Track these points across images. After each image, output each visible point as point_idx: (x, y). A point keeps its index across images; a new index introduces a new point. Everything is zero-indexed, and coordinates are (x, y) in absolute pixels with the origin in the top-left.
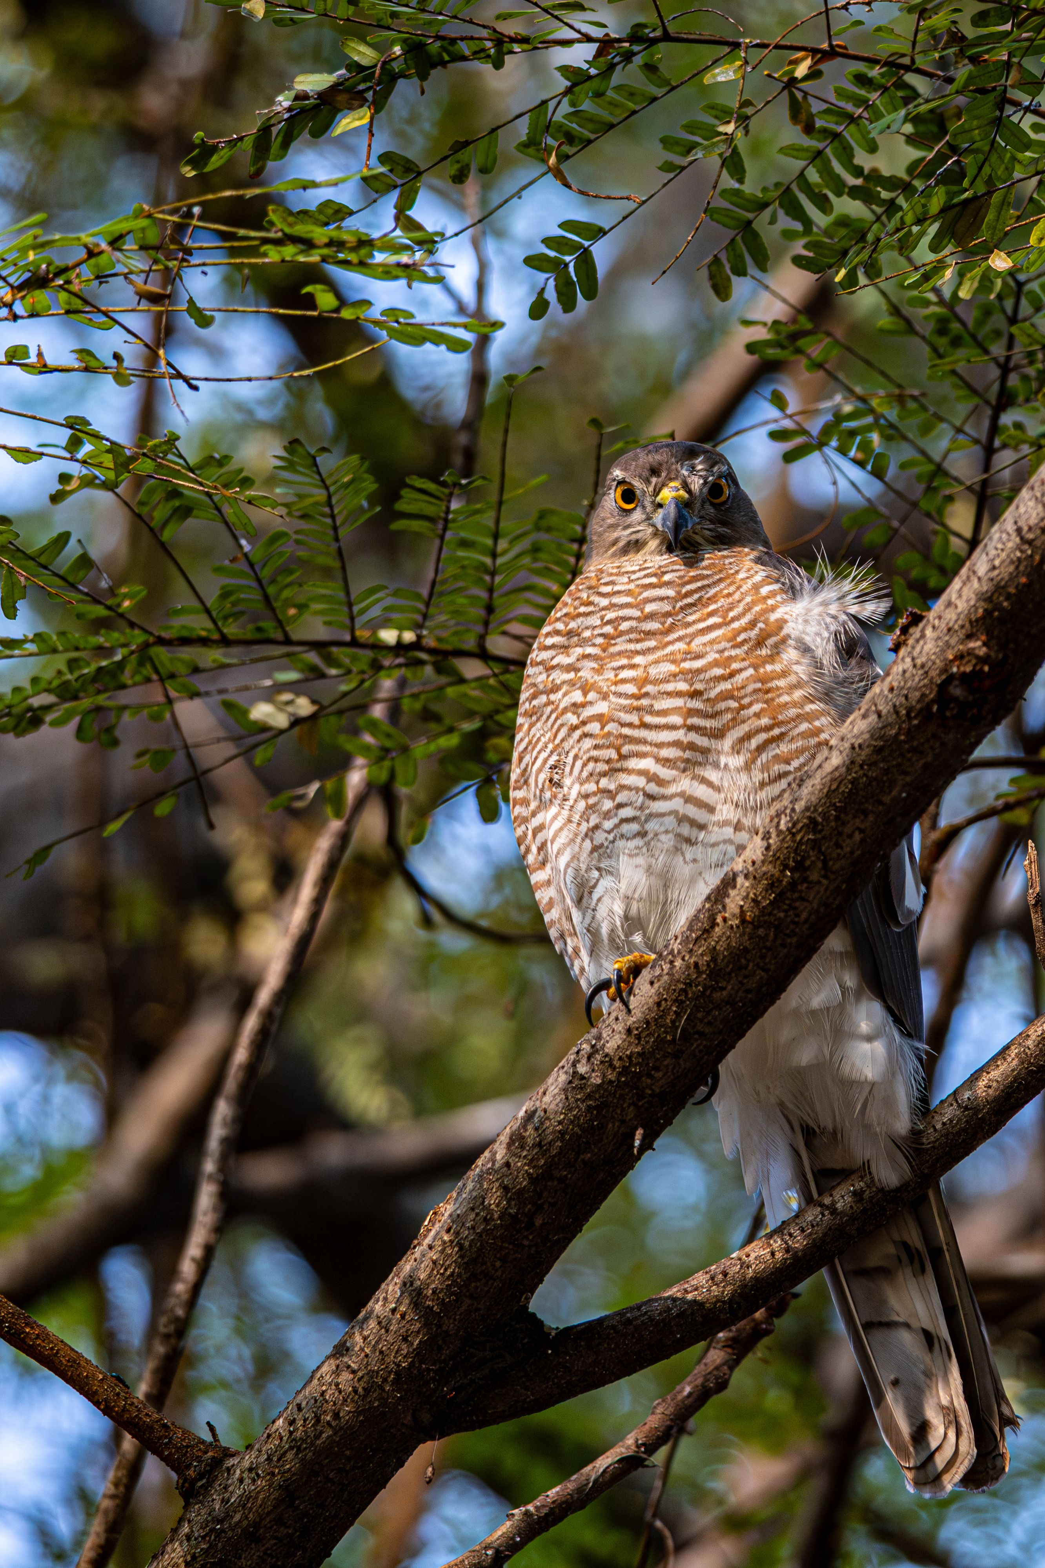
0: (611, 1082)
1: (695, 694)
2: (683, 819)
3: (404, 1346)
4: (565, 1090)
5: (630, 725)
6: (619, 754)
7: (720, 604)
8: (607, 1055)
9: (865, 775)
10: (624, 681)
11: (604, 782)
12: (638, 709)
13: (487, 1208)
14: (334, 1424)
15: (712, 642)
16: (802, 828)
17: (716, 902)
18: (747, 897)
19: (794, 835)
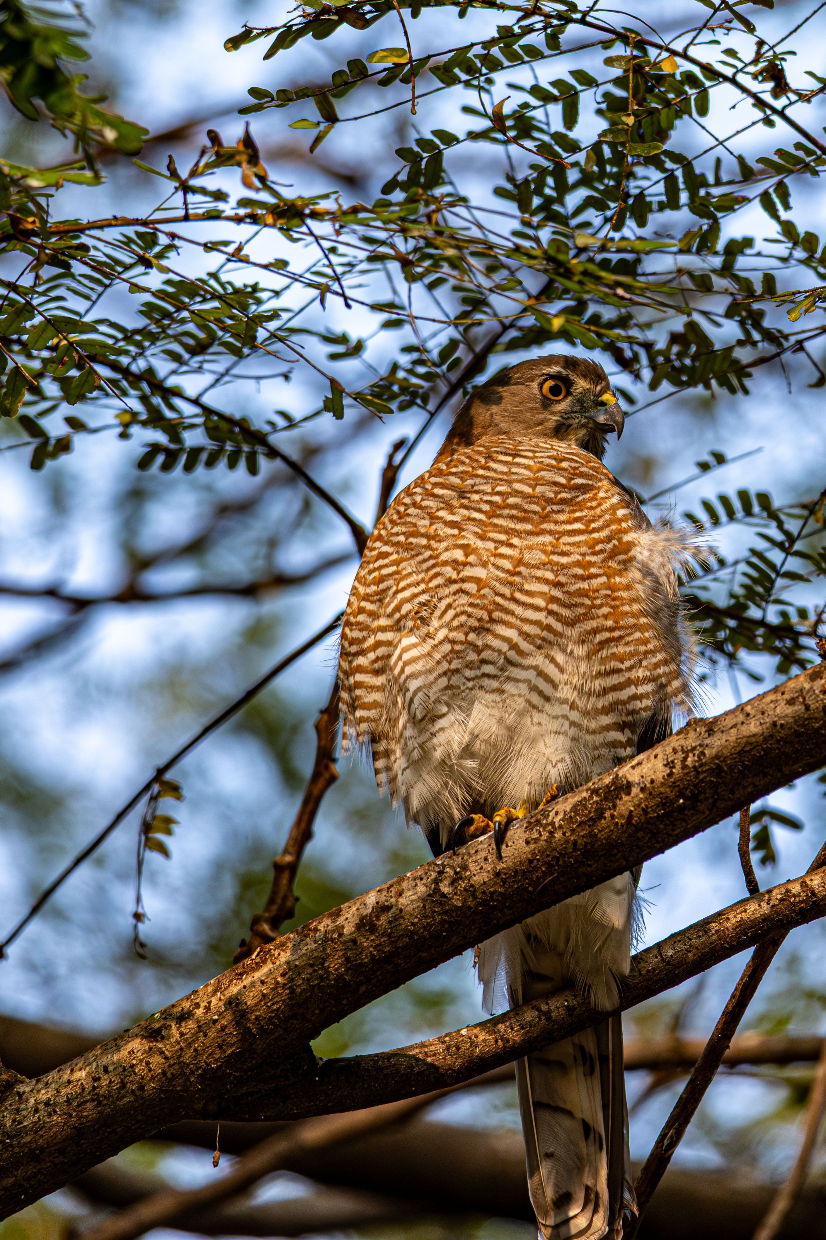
0: (469, 907)
1: (558, 585)
2: (534, 688)
3: (218, 1051)
4: (424, 900)
5: (503, 596)
6: (490, 617)
7: (584, 514)
8: (472, 886)
9: (778, 748)
10: (502, 556)
11: (472, 636)
12: (511, 584)
13: (326, 970)
14: (138, 1093)
15: (577, 544)
16: (707, 770)
17: (606, 799)
18: (639, 805)
19: (698, 773)
